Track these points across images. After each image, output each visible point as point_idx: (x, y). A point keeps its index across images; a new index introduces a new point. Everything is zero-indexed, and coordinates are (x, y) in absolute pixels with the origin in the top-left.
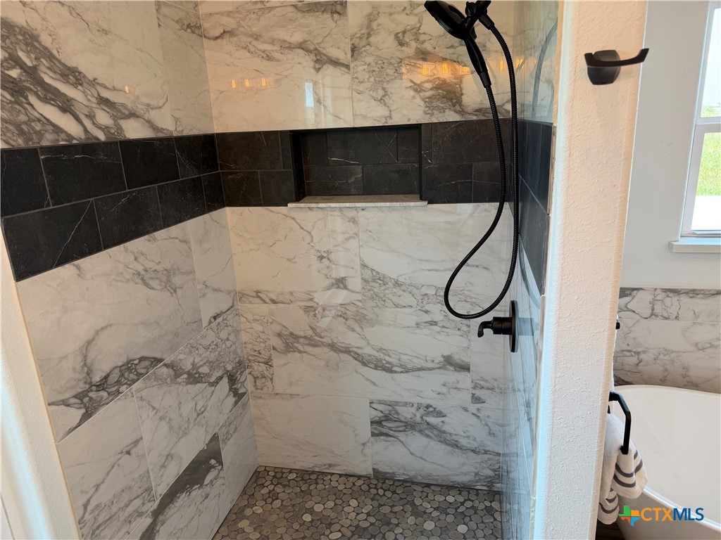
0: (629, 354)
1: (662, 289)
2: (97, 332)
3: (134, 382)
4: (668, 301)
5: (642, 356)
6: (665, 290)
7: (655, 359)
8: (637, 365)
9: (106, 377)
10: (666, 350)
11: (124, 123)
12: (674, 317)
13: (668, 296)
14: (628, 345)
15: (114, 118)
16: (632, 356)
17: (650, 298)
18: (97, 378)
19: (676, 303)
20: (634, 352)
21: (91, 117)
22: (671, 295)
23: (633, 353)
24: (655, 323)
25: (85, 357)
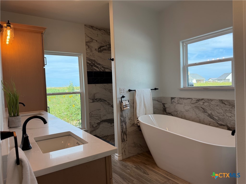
1: (179, 98)
2: (96, 93)
3: (101, 101)
5: (178, 112)
8: (177, 114)
9: (97, 99)
10: (181, 111)
11: (106, 70)
12: (182, 104)
14: (175, 110)
15: (104, 69)
16: (176, 112)
17: (177, 100)
18: (95, 98)
19: (181, 101)
21: (101, 69)
24: (179, 105)
25: (94, 95)
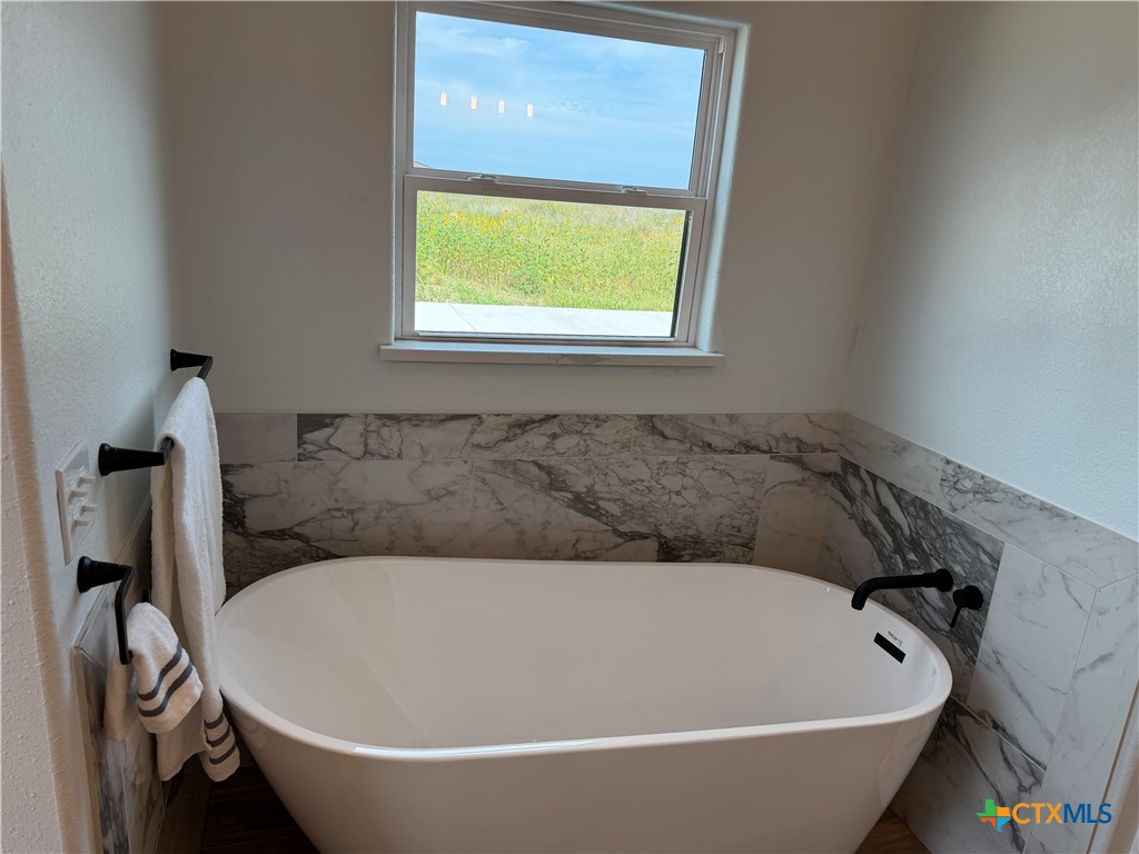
0: (338, 514)
1: (375, 415)
4: (385, 431)
5: (358, 515)
6: (380, 417)
7: (377, 519)
8: (353, 529)
10: (389, 503)
12: (396, 454)
13: (385, 425)
14: (336, 500)
16: (345, 517)
17: (360, 428)
19: (396, 434)
20: (347, 511)
22: (388, 423)
23: (345, 513)
24: (371, 465)
